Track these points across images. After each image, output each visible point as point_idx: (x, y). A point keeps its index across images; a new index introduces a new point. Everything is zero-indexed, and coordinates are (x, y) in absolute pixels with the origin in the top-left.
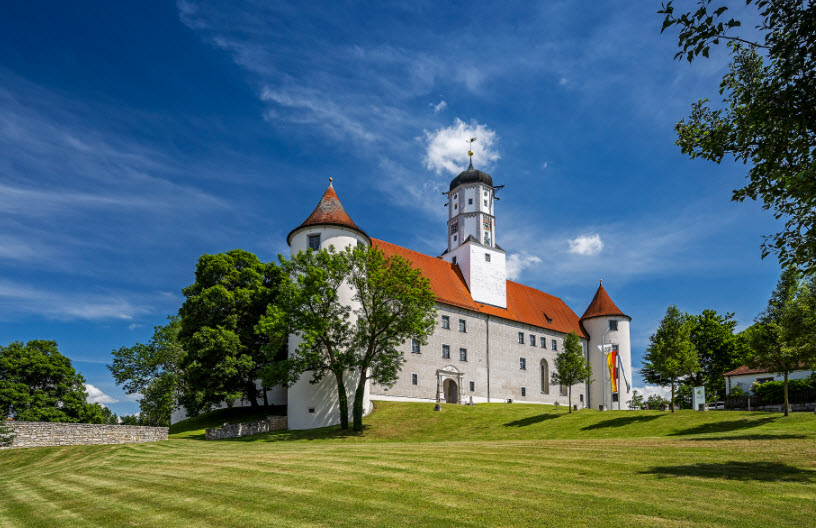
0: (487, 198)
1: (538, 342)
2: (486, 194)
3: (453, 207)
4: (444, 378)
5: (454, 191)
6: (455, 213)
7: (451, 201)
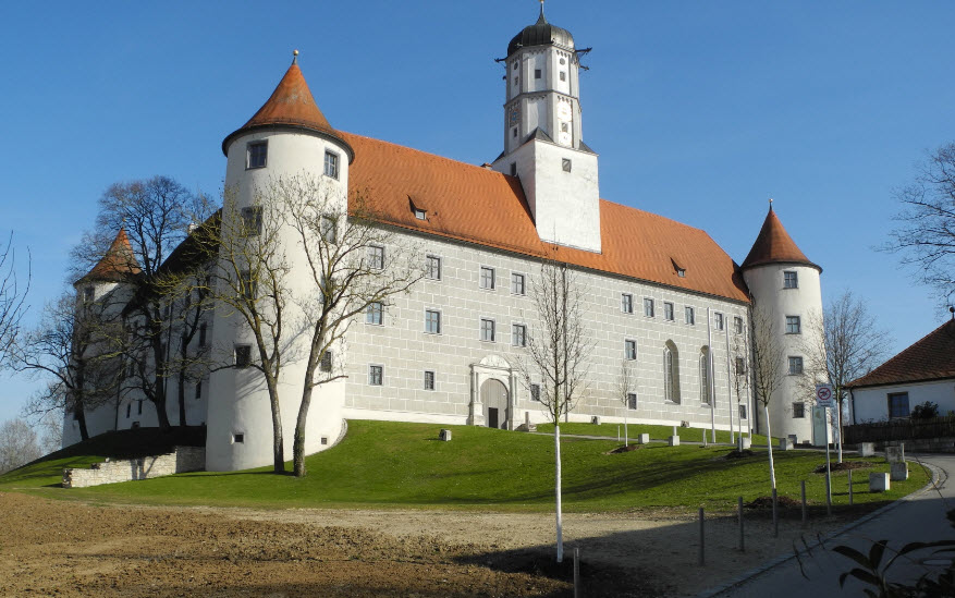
0: (565, 68)
1: (660, 309)
2: (562, 62)
3: (513, 81)
4: (482, 379)
5: (514, 56)
6: (515, 92)
7: (509, 72)
